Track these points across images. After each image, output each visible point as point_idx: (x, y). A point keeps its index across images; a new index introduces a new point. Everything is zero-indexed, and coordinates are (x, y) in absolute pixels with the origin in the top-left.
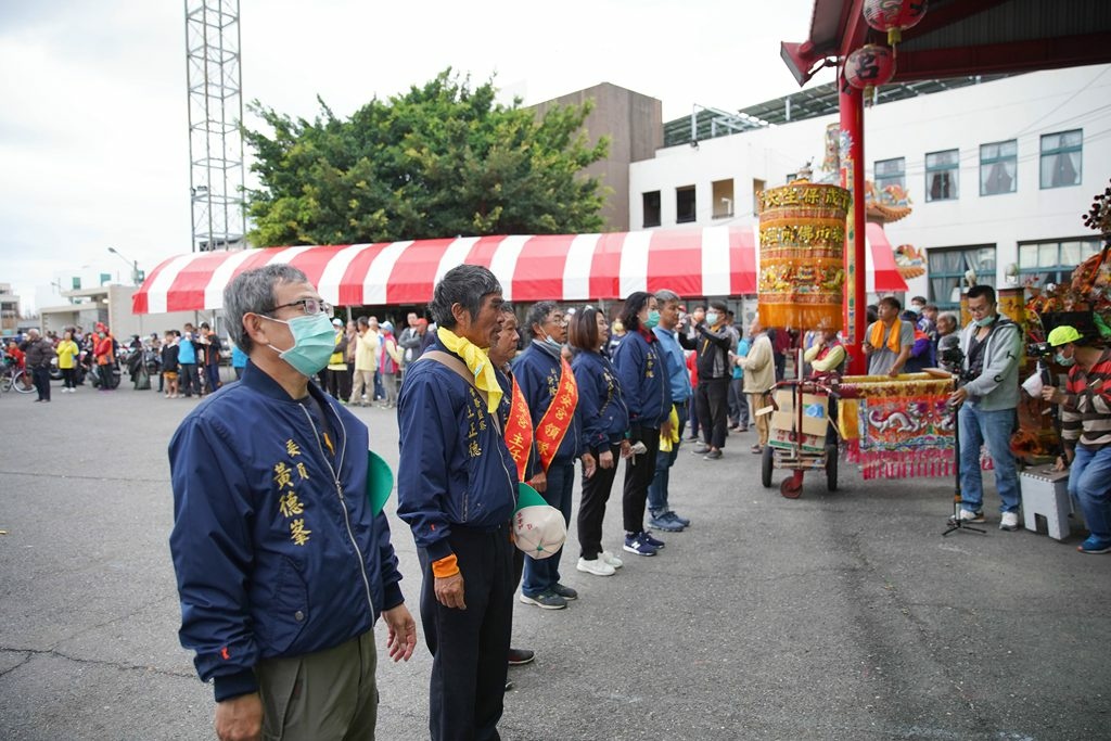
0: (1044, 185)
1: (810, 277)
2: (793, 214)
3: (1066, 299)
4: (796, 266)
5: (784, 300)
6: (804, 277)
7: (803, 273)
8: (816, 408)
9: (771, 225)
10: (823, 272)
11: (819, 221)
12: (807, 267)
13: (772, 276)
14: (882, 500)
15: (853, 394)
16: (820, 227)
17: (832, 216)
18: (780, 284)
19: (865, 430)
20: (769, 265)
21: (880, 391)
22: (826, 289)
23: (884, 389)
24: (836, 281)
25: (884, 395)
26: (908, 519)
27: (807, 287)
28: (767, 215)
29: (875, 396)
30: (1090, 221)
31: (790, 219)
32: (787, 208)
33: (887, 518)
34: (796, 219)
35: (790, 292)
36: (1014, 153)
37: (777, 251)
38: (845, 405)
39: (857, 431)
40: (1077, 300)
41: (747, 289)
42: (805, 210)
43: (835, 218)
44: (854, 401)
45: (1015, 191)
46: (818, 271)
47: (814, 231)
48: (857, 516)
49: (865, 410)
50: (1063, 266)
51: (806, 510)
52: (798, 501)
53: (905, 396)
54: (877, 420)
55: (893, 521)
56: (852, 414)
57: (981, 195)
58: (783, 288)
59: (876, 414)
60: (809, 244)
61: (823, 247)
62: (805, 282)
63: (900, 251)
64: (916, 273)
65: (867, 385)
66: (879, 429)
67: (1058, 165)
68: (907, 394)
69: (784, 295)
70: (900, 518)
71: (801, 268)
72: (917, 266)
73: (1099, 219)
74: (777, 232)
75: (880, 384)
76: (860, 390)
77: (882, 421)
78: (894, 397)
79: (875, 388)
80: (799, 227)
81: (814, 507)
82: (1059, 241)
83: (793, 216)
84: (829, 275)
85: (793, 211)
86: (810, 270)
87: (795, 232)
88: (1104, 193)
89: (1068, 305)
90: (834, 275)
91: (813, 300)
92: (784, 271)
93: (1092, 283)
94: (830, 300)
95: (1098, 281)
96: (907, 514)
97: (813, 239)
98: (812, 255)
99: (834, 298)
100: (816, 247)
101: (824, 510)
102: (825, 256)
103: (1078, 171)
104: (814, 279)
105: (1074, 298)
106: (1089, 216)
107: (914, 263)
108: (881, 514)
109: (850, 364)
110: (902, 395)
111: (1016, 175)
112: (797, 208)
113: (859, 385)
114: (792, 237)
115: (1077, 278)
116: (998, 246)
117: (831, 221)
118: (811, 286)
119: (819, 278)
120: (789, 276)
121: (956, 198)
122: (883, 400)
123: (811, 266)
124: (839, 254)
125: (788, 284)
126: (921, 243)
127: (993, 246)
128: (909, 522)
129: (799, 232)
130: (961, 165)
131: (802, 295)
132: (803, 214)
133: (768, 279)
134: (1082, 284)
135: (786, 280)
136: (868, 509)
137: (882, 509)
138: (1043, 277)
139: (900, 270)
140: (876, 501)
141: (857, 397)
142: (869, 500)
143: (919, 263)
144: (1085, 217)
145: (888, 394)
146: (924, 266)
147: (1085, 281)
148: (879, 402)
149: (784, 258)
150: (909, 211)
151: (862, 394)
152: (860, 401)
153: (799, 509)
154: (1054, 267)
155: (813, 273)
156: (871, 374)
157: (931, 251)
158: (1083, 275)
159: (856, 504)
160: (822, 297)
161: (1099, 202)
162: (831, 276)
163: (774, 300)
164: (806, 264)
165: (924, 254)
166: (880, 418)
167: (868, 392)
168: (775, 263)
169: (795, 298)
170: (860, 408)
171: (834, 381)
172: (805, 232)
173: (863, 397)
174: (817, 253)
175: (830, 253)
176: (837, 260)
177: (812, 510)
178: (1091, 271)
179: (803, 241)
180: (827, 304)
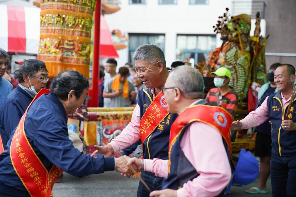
0: (191, 3)
1: (72, 47)
2: (63, 8)
3: (204, 69)
4: (63, 40)
5: (55, 60)
6: (67, 47)
7: (67, 44)
8: (73, 127)
9: (49, 12)
10: (79, 45)
11: (78, 14)
12: (70, 41)
13: (48, 44)
14: (109, 181)
15: (94, 118)
16: (78, 17)
17: (86, 11)
18: (53, 50)
19: (100, 140)
20: (46, 37)
21: (109, 117)
22: (81, 55)
23: (111, 116)
24: (86, 51)
25: (111, 119)
26: (124, 191)
27: (70, 53)
28: (46, 6)
29: (106, 120)
30: (216, 29)
31: (60, 10)
32: (59, 3)
33: (113, 191)
34: (64, 11)
35: (59, 56)
37: (52, 29)
38: (88, 125)
39: (96, 141)
40: (209, 70)
41: (20, 49)
42: (70, 6)
43: (87, 13)
44: (94, 123)
45: (176, 4)
46: (76, 44)
47: (75, 20)
48: (96, 191)
49: (101, 128)
50: (199, 50)
51: (66, 189)
52: (60, 184)
53: (123, 121)
54: (107, 134)
55: (116, 193)
56: (92, 130)
57: (159, 4)
58: (55, 53)
59: (107, 130)
60: (72, 27)
61: (80, 30)
62: (68, 50)
63: (114, 33)
64: (122, 47)
65: (103, 113)
66: (108, 139)
68: (124, 119)
69: (55, 57)
70: (120, 191)
71: (66, 41)
72: (122, 44)
73: (220, 29)
74: (52, 18)
75: (109, 113)
76: (98, 116)
77: (110, 134)
78: (117, 120)
79: (107, 115)
80: (66, 16)
81: (70, 187)
82: (197, 35)
83: (63, 9)
84: (83, 47)
85: (63, 5)
86: (72, 43)
87: (64, 19)
88: (222, 15)
89: (205, 73)
90: (86, 47)
91: (73, 61)
92: (56, 42)
94: (83, 62)
96: (124, 189)
97: (74, 24)
98: (73, 34)
99: (85, 61)
100: (75, 30)
101: (76, 188)
102: (81, 35)
104: (74, 49)
105: (208, 70)
106: (216, 27)
107: (121, 41)
108: (109, 189)
109: (89, 101)
110: (122, 119)
112: (65, 4)
113: (98, 113)
114: (62, 21)
115: (209, 59)
116: (166, 35)
117: (85, 15)
118: (72, 53)
119: (77, 49)
120: (59, 45)
121: (145, 4)
122: (111, 123)
123: (72, 41)
124: (88, 35)
125: (58, 50)
126: (125, 30)
127: (164, 35)
128: (125, 193)
129: (66, 19)
131: (66, 58)
132: (69, 8)
133: (45, 46)
134: (211, 62)
135: (57, 48)
136: (101, 186)
137: (109, 186)
138: (188, 55)
139: (114, 45)
140: (105, 182)
141: (96, 120)
142: (101, 182)
143: (124, 41)
145: (114, 119)
146: (126, 43)
147: (213, 61)
148: (108, 123)
149: (56, 34)
150: (119, 9)
151: (99, 118)
152: (98, 122)
153: (62, 189)
154: (194, 50)
155: (73, 45)
156: (105, 107)
157: (131, 35)
159: (95, 184)
160: (78, 60)
161: (220, 20)
162: (84, 48)
163: (49, 60)
164: (70, 39)
165: (127, 36)
166: (109, 133)
167: (103, 117)
168: (50, 36)
169: (62, 59)
170: (98, 127)
171: (84, 111)
172: (70, 19)
173: (100, 120)
174: (76, 33)
175: (84, 34)
176: (88, 38)
177: (69, 189)
178: (215, 56)
179: (68, 25)
180: (81, 64)
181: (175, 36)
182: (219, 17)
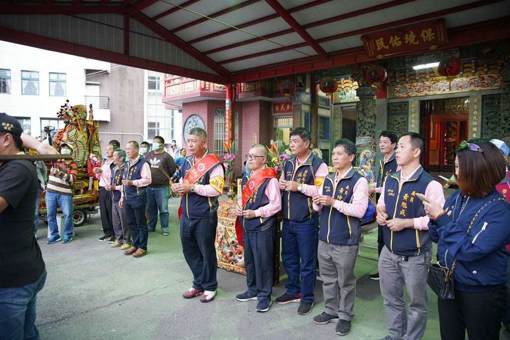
0: (51, 94)
30: (59, 115)
36: (38, 78)
45: (39, 95)
57: (22, 94)
67: (57, 86)
73: (62, 115)
88: (64, 105)
93: (60, 140)
95: (63, 139)
103: (64, 91)
111: (39, 88)
115: (56, 138)
127: (29, 118)
130: (11, 78)
134: (57, 140)
144: (58, 113)
158: (58, 136)
161: (63, 108)
178: (60, 135)
181: (39, 119)
182: (62, 107)
